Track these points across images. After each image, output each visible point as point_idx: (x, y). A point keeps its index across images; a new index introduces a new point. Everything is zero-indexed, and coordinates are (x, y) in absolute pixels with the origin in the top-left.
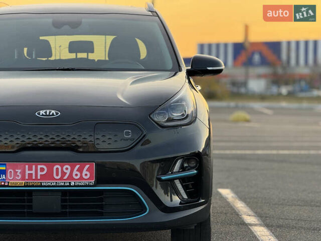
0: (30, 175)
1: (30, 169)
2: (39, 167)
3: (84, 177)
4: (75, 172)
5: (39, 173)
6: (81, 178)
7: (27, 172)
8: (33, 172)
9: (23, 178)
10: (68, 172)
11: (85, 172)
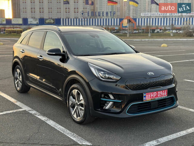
0: (152, 96)
1: (152, 94)
2: (155, 93)
3: (165, 95)
4: (163, 93)
5: (155, 95)
6: (164, 95)
7: (152, 95)
8: (153, 95)
9: (150, 98)
10: (161, 94)
11: (165, 93)
